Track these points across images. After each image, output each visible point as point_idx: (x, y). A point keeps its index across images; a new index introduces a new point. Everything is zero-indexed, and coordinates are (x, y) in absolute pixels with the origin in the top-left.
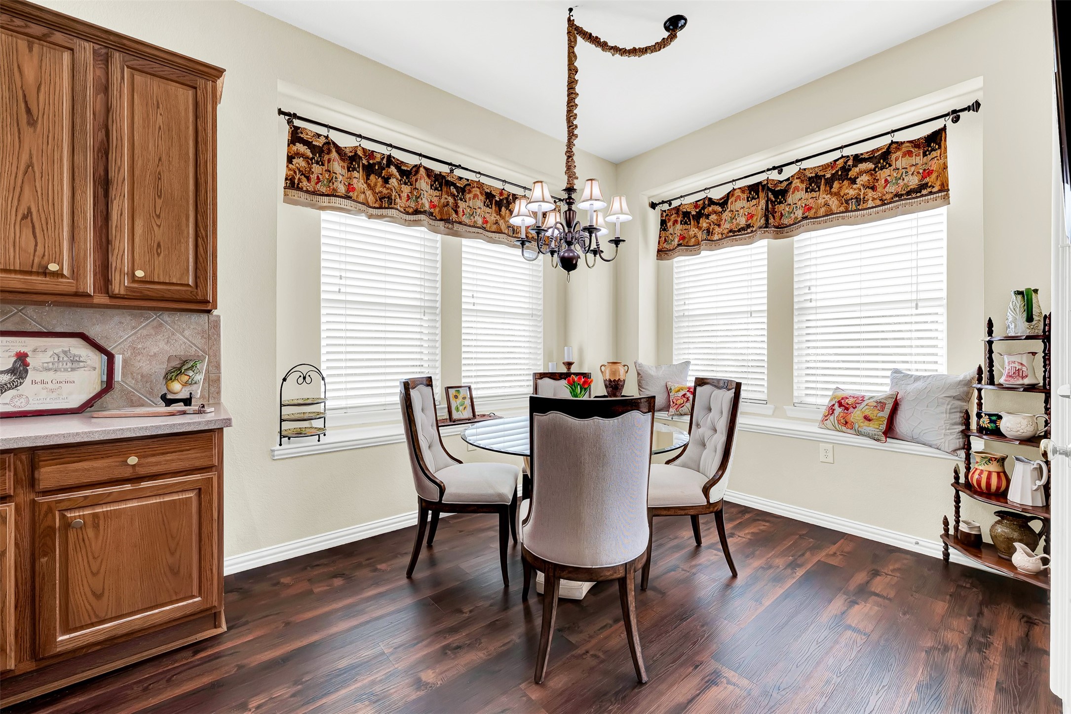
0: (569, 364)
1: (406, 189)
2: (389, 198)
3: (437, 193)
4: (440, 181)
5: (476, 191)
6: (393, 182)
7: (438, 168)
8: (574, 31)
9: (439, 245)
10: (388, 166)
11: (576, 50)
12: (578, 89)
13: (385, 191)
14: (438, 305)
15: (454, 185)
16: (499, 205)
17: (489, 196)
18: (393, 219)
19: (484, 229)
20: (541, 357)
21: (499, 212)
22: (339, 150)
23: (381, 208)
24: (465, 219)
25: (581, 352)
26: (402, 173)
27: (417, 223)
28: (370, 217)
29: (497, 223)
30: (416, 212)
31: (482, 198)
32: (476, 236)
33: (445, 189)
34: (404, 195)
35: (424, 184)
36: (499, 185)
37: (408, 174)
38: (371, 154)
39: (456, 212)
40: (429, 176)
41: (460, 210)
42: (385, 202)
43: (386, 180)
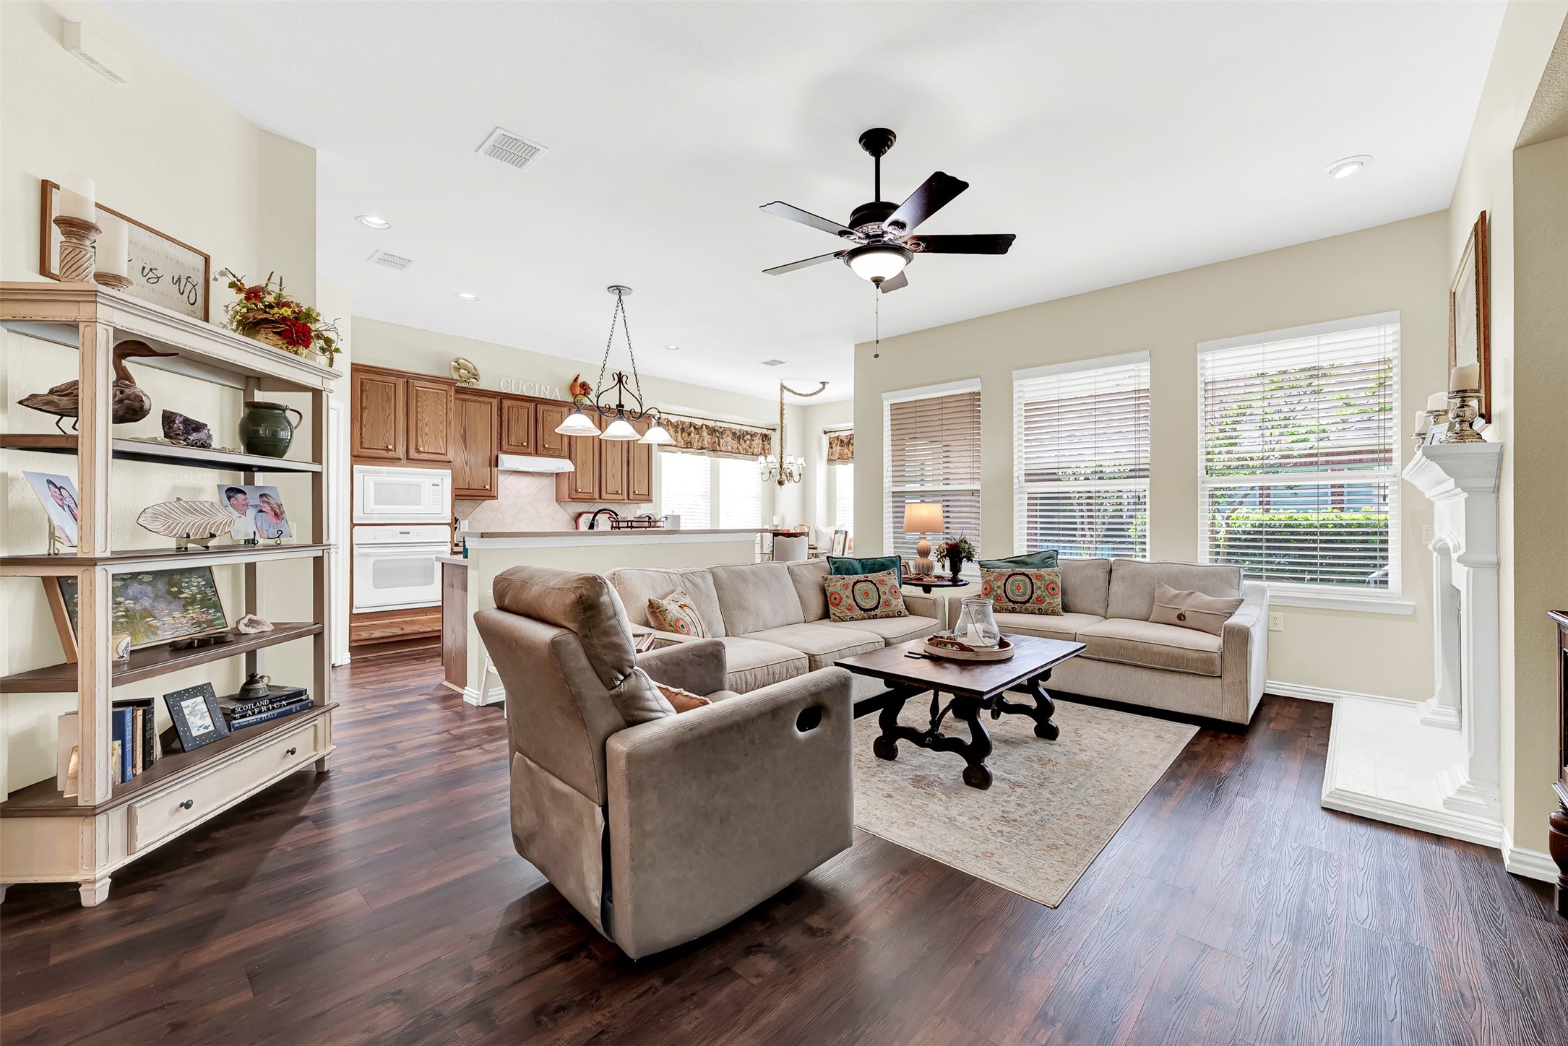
0: (777, 526)
1: (697, 436)
2: (691, 443)
3: (710, 436)
4: (712, 431)
5: (728, 432)
6: (692, 434)
7: (711, 424)
8: (783, 387)
9: (709, 462)
10: (690, 427)
11: (784, 396)
12: (784, 412)
13: (689, 440)
14: (709, 494)
15: (718, 431)
16: (739, 438)
17: (734, 434)
18: (692, 453)
19: (731, 452)
20: (760, 522)
21: (739, 442)
22: (671, 422)
23: (687, 448)
24: (723, 449)
25: (783, 519)
26: (695, 428)
27: (703, 454)
28: (682, 452)
29: (738, 448)
30: (702, 448)
31: (731, 436)
32: (728, 457)
33: (714, 434)
34: (696, 440)
35: (705, 433)
36: (738, 427)
37: (698, 429)
38: (683, 423)
39: (719, 445)
40: (707, 429)
41: (721, 444)
42: (689, 445)
43: (689, 434)
